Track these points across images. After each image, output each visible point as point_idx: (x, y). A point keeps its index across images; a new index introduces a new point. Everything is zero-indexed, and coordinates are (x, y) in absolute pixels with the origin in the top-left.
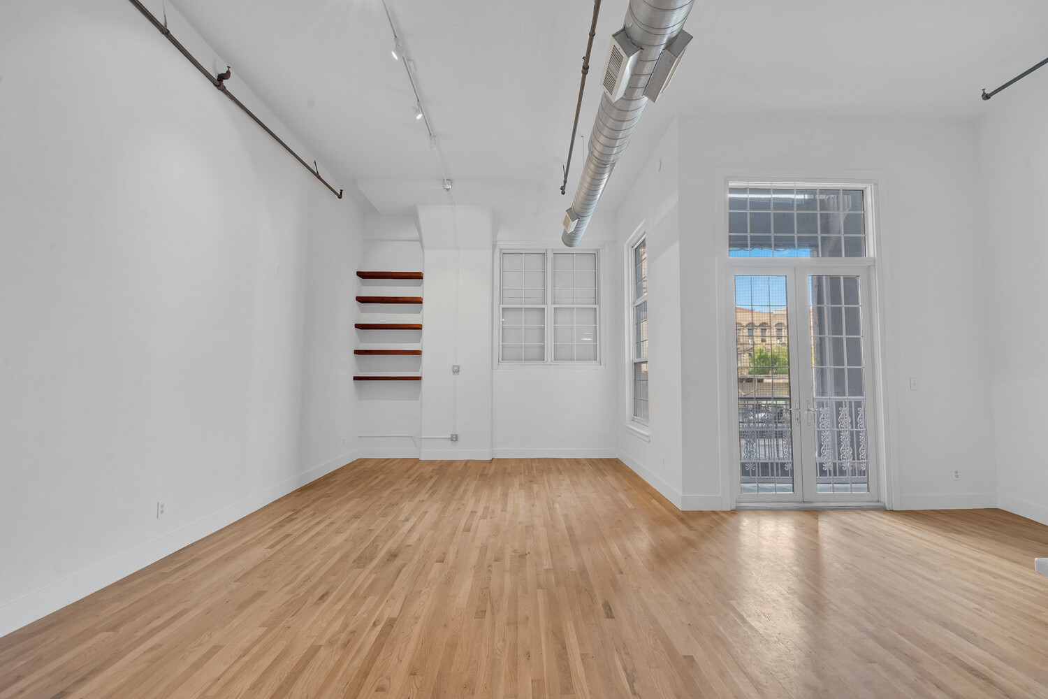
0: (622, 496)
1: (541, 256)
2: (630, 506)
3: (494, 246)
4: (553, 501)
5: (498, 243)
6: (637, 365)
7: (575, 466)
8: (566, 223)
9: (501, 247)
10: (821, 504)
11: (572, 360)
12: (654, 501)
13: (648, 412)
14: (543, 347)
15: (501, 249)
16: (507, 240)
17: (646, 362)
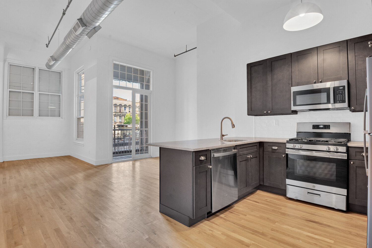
0: (73, 165)
1: (32, 69)
2: (76, 167)
3: (5, 61)
4: (43, 170)
5: (7, 59)
6: (79, 119)
7: (50, 160)
8: (49, 61)
9: (9, 62)
10: (136, 158)
11: (48, 116)
12: (85, 165)
13: (83, 136)
14: (33, 110)
15: (9, 63)
16: (13, 59)
17: (83, 118)
